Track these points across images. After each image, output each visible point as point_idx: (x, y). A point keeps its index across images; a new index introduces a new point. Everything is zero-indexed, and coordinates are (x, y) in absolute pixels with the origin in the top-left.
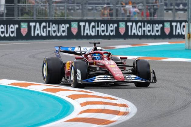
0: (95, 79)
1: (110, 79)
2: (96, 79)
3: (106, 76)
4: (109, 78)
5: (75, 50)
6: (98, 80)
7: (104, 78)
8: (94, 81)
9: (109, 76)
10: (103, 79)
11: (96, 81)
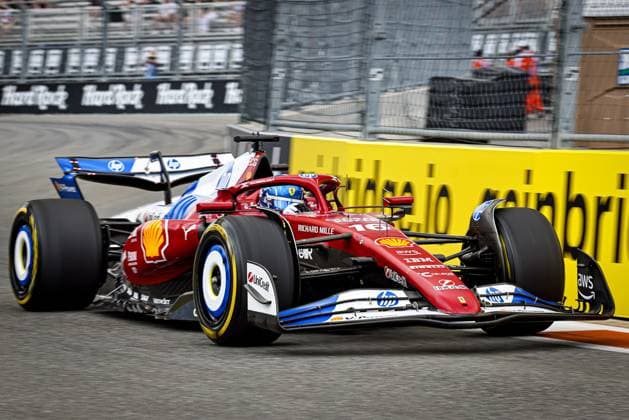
0: (334, 305)
1: (408, 308)
2: (338, 308)
3: (385, 291)
4: (402, 304)
5: (133, 170)
6: (351, 310)
7: (379, 300)
8: (333, 319)
9: (400, 294)
10: (375, 304)
11: (344, 318)
